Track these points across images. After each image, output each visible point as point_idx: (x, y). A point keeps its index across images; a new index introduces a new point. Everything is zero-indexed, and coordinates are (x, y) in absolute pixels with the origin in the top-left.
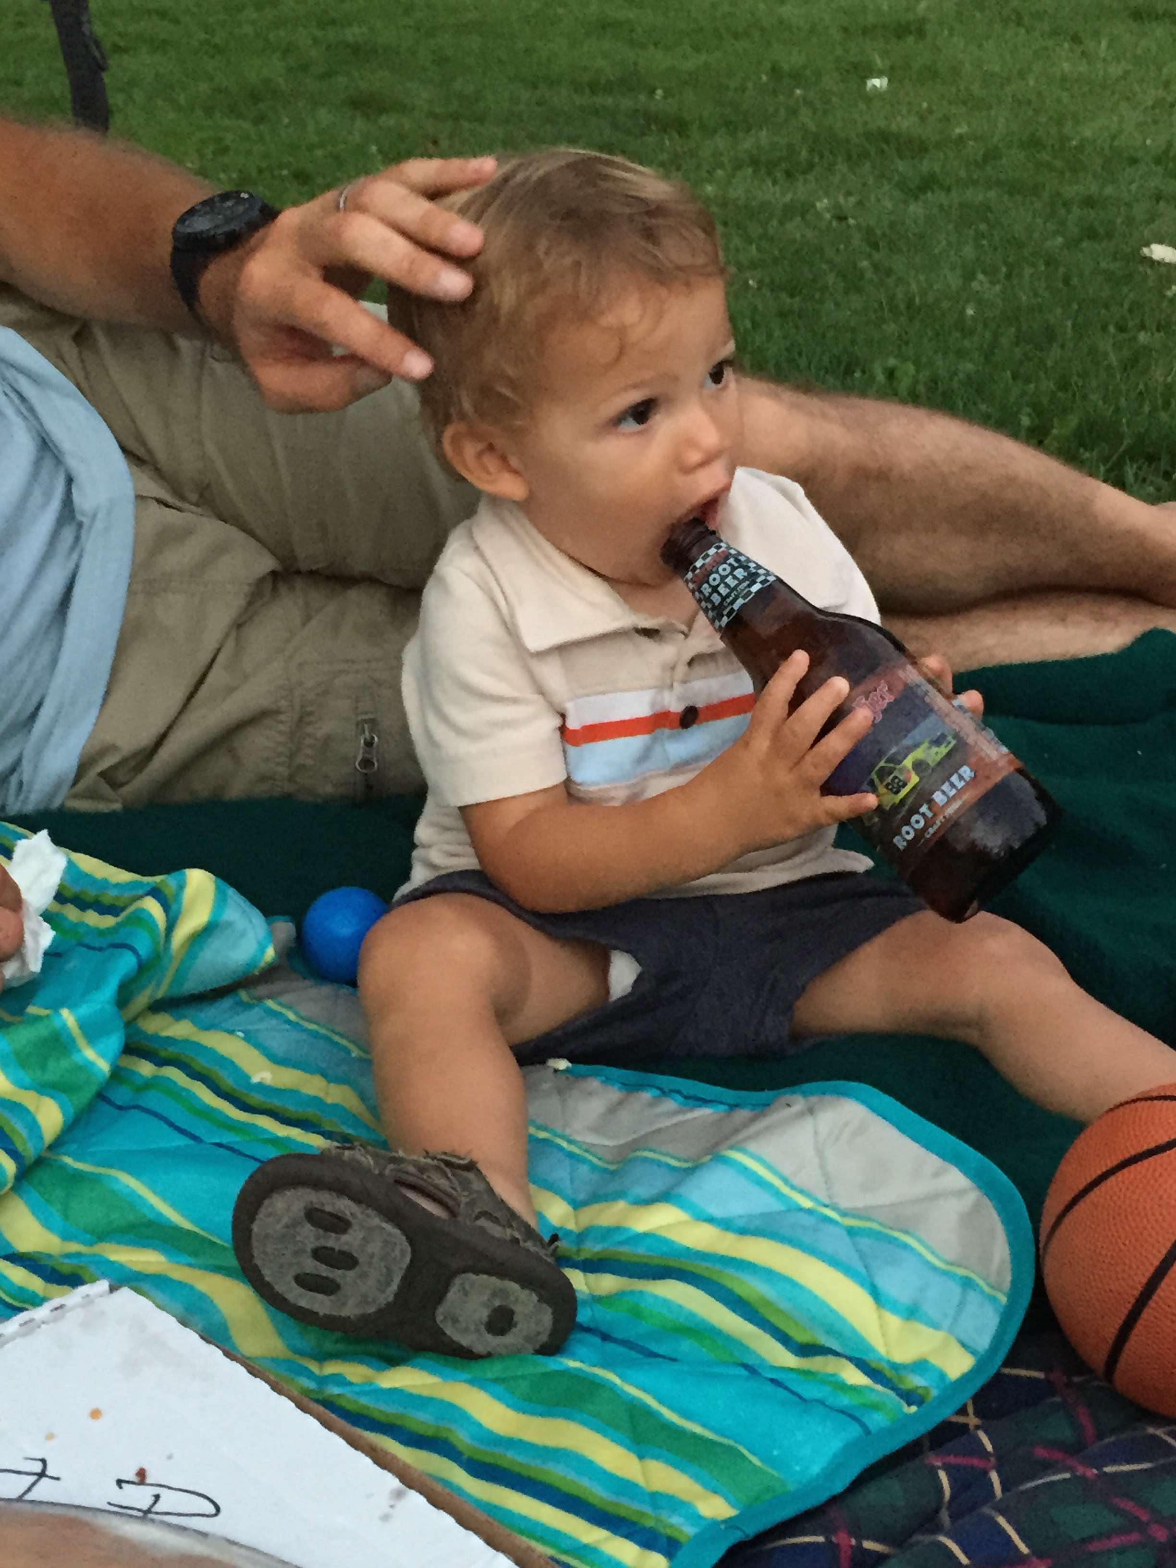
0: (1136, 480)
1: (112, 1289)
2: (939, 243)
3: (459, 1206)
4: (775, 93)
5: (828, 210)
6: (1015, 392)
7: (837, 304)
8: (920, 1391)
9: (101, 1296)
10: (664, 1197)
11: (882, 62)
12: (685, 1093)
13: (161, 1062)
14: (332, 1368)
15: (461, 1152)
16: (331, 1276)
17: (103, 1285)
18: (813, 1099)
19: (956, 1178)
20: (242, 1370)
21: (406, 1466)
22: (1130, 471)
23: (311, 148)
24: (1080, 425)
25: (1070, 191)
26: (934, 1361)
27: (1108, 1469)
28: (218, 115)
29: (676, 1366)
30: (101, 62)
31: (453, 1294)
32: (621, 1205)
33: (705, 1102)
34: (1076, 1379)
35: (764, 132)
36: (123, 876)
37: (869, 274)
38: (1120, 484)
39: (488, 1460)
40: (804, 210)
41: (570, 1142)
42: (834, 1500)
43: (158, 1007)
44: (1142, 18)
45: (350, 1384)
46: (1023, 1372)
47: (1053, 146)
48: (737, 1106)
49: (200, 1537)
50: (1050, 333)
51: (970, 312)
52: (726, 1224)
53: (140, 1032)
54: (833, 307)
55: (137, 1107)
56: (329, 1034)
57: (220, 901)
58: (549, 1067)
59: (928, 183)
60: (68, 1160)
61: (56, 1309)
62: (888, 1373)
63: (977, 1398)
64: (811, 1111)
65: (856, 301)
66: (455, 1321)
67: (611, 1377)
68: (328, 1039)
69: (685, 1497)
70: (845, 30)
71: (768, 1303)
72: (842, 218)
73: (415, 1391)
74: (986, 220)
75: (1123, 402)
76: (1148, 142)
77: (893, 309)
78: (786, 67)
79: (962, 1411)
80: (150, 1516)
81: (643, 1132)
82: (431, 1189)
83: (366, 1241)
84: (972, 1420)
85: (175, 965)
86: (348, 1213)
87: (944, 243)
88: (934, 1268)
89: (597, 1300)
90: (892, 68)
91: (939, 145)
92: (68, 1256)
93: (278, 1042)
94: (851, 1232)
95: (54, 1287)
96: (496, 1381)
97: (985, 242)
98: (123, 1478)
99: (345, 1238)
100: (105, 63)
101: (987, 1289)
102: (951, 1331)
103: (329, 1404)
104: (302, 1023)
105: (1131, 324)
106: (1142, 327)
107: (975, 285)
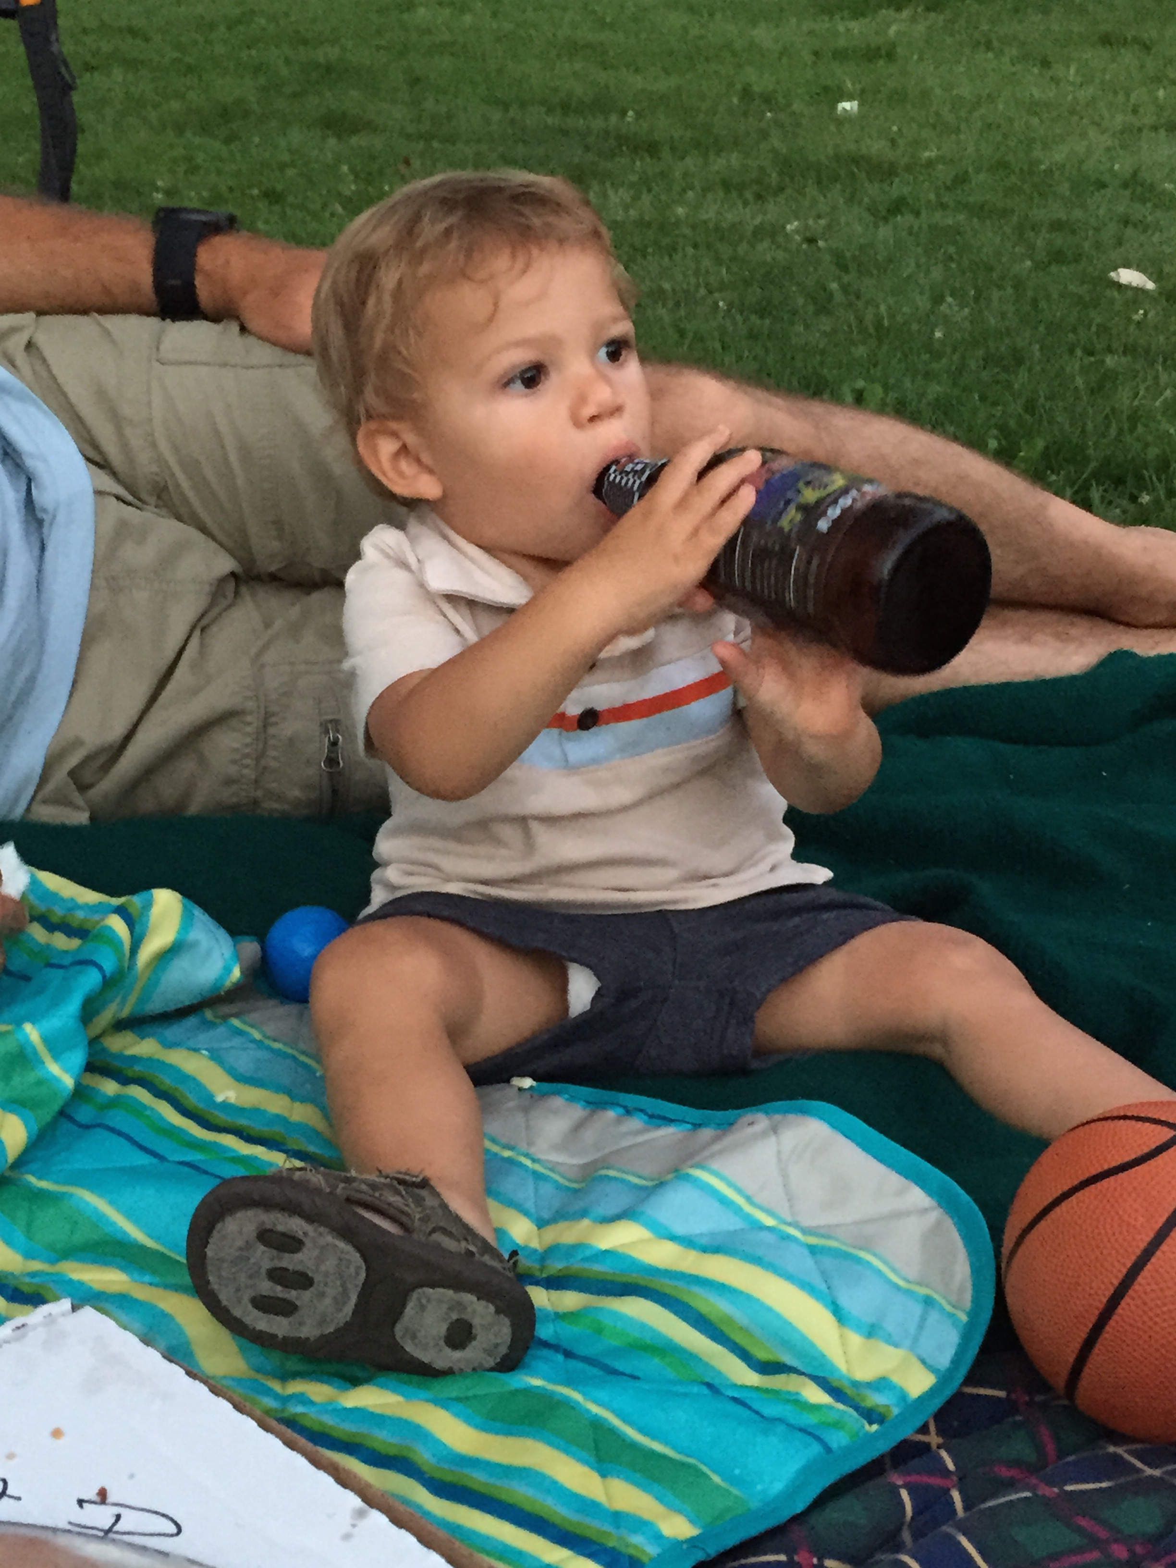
0: (1102, 502)
1: (74, 1308)
2: (908, 265)
3: (413, 1222)
4: (745, 114)
5: (797, 231)
6: (982, 415)
7: (807, 327)
8: (882, 1410)
9: (63, 1315)
10: (625, 1215)
11: (853, 84)
12: (650, 1112)
13: (125, 1080)
14: (296, 1387)
15: (415, 1170)
16: (286, 1296)
17: (65, 1304)
18: (778, 1117)
19: (917, 1197)
20: (204, 1389)
21: (369, 1486)
22: (1095, 494)
23: (283, 167)
24: (1047, 448)
25: (1039, 214)
26: (895, 1379)
27: (1069, 1488)
28: (189, 134)
29: (637, 1384)
30: (70, 82)
31: (410, 1310)
32: (586, 1222)
33: (670, 1121)
34: (1039, 1398)
35: (735, 155)
36: (89, 897)
37: (839, 297)
38: (1086, 505)
39: (449, 1478)
40: (773, 232)
41: (534, 1160)
42: (796, 1519)
43: (121, 1025)
44: (1111, 45)
45: (312, 1403)
46: (982, 1391)
47: (1021, 169)
48: (700, 1125)
49: (161, 1557)
50: (1019, 358)
51: (938, 334)
52: (688, 1242)
53: (104, 1050)
54: (802, 329)
55: (99, 1125)
56: (295, 1053)
57: (187, 920)
58: (512, 1086)
59: (897, 207)
60: (32, 1179)
61: (18, 1328)
62: (849, 1392)
63: (940, 1416)
64: (775, 1130)
65: (825, 324)
66: (414, 1337)
67: (576, 1396)
68: (294, 1058)
69: (646, 1516)
70: (816, 54)
71: (730, 1320)
72: (811, 241)
73: (378, 1411)
74: (954, 243)
75: (1090, 426)
76: (1117, 167)
77: (863, 330)
78: (756, 89)
79: (924, 1429)
80: (111, 1535)
81: (607, 1151)
82: (385, 1206)
83: (320, 1260)
84: (934, 1439)
85: (140, 984)
86: (301, 1233)
87: (913, 264)
88: (898, 1288)
89: (560, 1316)
90: (863, 91)
91: (908, 168)
92: (33, 1275)
93: (244, 1061)
94: (813, 1250)
95: (16, 1306)
96: (458, 1399)
97: (953, 266)
98: (85, 1498)
99: (299, 1256)
100: (74, 82)
101: (948, 1308)
102: (912, 1348)
103: (291, 1423)
104: (267, 1042)
105: (1099, 347)
106: (1109, 350)
107: (943, 308)
